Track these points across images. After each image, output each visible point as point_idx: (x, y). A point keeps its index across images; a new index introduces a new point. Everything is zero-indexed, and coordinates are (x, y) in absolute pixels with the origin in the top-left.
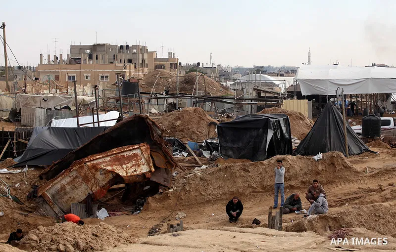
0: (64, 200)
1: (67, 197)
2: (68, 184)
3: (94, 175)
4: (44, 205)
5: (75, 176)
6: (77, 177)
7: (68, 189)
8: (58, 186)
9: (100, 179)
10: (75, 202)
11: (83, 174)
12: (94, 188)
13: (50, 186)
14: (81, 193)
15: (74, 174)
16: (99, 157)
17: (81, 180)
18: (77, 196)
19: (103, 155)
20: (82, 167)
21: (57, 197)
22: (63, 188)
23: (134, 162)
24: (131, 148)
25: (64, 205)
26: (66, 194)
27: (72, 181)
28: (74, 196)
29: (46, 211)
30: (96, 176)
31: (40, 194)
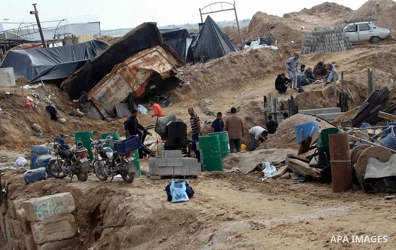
0: (109, 101)
1: (111, 99)
2: (112, 86)
3: (135, 75)
4: (91, 109)
5: (118, 78)
6: (120, 79)
7: (113, 90)
8: (104, 90)
9: (140, 78)
10: (118, 102)
11: (126, 76)
12: (135, 87)
13: (98, 90)
14: (123, 93)
15: (118, 76)
16: (134, 59)
17: (123, 81)
18: (120, 97)
19: (137, 58)
20: (125, 70)
21: (103, 99)
22: (108, 91)
23: (159, 62)
24: (152, 51)
25: (109, 105)
26: (111, 96)
27: (116, 84)
28: (118, 96)
29: (92, 114)
30: (137, 76)
31: (90, 98)
